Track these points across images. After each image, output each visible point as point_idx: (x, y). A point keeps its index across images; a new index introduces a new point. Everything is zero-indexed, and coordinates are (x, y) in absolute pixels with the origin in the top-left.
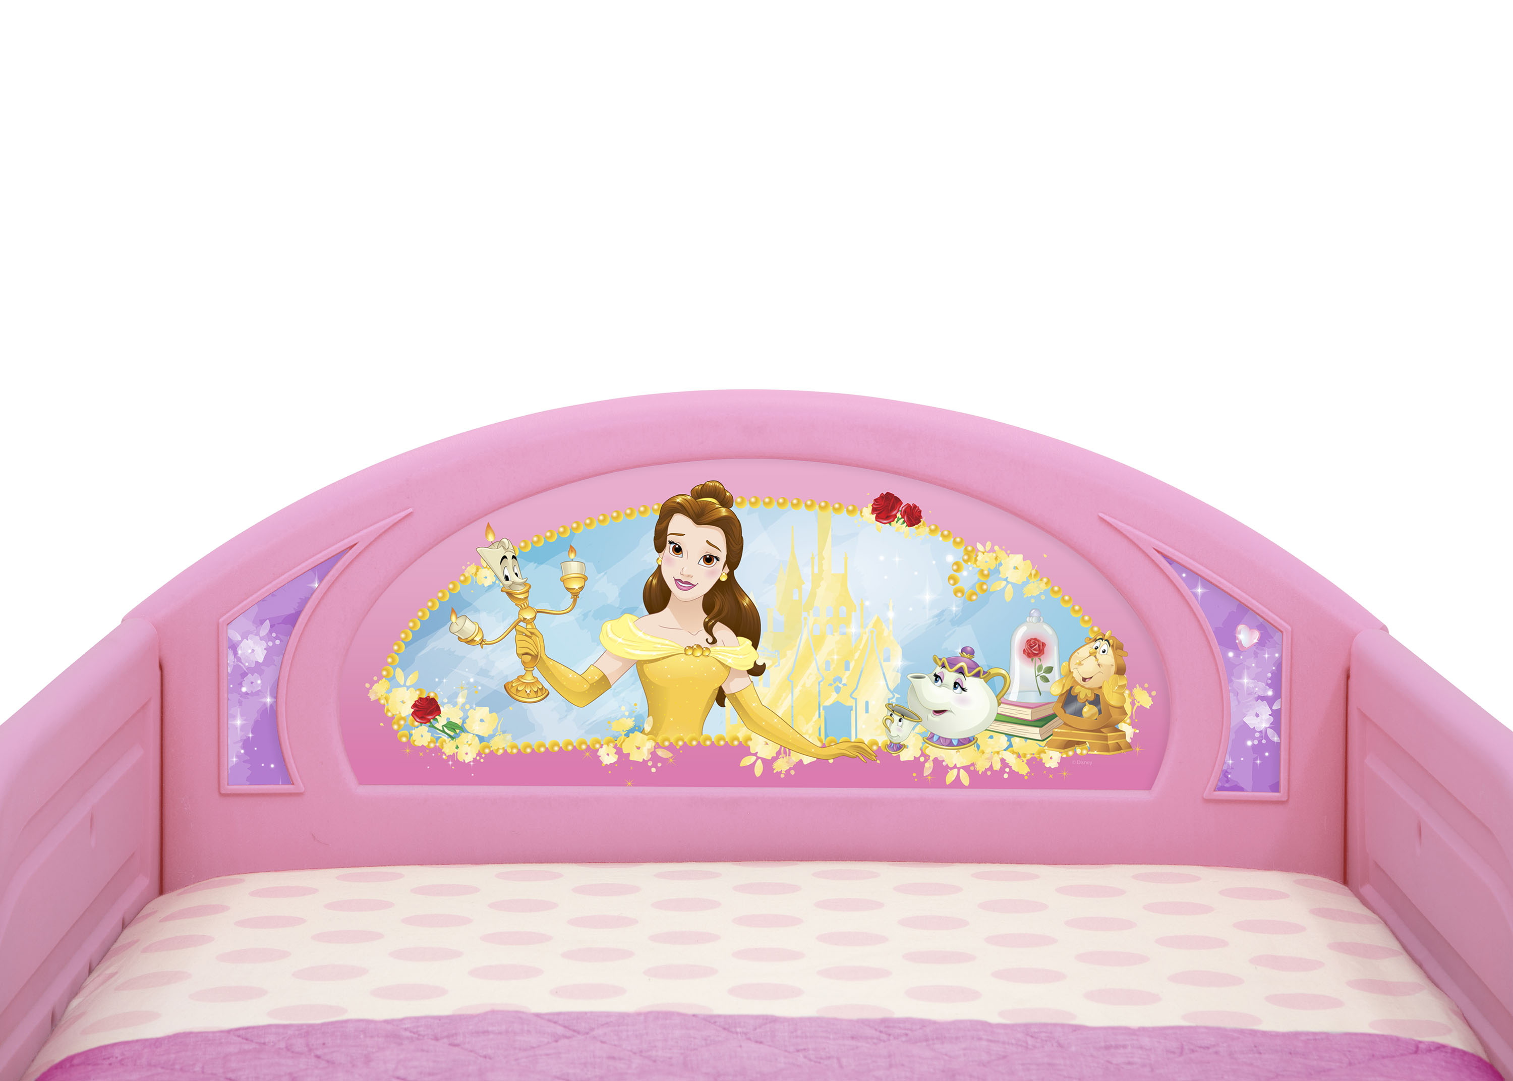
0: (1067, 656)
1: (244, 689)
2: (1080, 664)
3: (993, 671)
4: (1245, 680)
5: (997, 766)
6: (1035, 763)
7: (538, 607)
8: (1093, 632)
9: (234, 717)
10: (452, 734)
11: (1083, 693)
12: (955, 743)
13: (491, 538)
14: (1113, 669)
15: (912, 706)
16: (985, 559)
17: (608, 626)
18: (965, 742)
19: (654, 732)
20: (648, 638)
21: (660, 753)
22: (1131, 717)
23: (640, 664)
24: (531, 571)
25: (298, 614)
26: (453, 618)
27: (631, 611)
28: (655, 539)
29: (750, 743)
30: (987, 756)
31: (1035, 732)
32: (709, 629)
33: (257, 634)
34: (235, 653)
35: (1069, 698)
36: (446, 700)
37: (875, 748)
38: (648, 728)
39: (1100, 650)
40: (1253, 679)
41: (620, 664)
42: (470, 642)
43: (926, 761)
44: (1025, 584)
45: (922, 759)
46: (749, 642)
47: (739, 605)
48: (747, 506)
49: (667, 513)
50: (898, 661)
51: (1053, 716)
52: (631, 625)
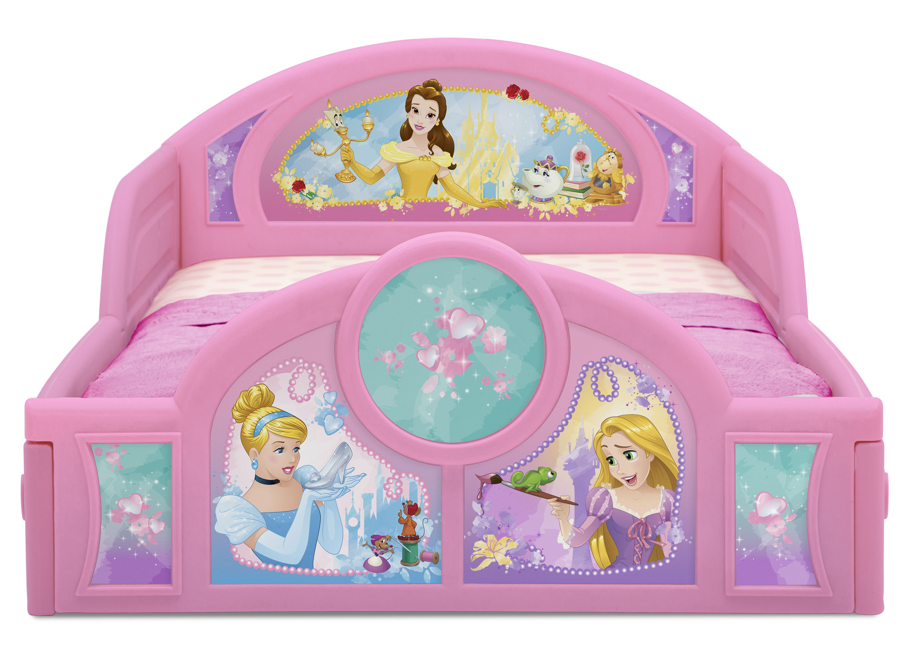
0: (596, 160)
1: (217, 178)
2: (602, 163)
3: (561, 167)
4: (676, 169)
5: (563, 211)
6: (580, 210)
7: (351, 138)
8: (608, 148)
9: (212, 190)
10: (311, 197)
11: (603, 177)
12: (544, 200)
13: (330, 106)
14: (617, 166)
15: (524, 183)
16: (558, 115)
17: (384, 147)
18: (548, 200)
19: (404, 196)
20: (402, 152)
21: (407, 206)
22: (625, 188)
23: (398, 165)
24: (348, 121)
25: (242, 141)
26: (312, 144)
27: (394, 140)
28: (406, 106)
29: (449, 201)
30: (558, 206)
31: (580, 195)
32: (430, 148)
33: (223, 151)
34: (212, 160)
35: (597, 179)
36: (308, 182)
37: (507, 203)
38: (401, 194)
39: (611, 157)
40: (680, 168)
41: (389, 164)
42: (320, 154)
43: (530, 209)
44: (576, 126)
45: (528, 208)
46: (449, 154)
47: (444, 137)
48: (448, 90)
49: (412, 94)
50: (518, 163)
51: (589, 188)
52: (394, 146)
